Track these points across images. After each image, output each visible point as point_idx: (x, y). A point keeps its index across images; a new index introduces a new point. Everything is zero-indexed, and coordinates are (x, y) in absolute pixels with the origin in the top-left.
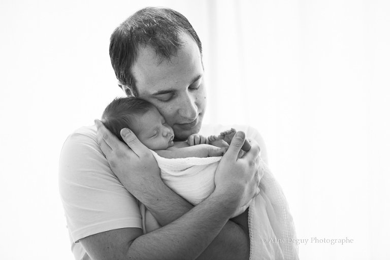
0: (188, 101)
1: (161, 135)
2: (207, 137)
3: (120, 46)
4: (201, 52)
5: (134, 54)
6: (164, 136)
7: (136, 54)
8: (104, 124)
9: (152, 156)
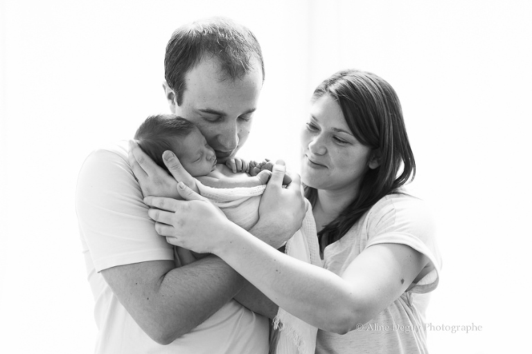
0: (233, 131)
1: (205, 158)
2: (247, 162)
3: (184, 45)
4: (263, 79)
5: (197, 60)
6: (207, 160)
7: (199, 60)
8: (140, 146)
9: (195, 185)
